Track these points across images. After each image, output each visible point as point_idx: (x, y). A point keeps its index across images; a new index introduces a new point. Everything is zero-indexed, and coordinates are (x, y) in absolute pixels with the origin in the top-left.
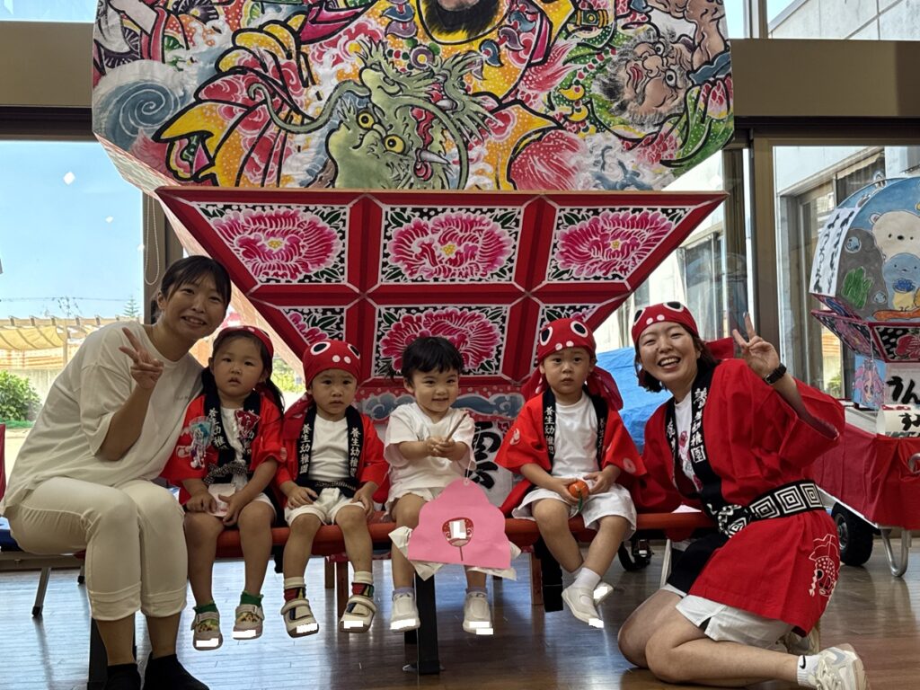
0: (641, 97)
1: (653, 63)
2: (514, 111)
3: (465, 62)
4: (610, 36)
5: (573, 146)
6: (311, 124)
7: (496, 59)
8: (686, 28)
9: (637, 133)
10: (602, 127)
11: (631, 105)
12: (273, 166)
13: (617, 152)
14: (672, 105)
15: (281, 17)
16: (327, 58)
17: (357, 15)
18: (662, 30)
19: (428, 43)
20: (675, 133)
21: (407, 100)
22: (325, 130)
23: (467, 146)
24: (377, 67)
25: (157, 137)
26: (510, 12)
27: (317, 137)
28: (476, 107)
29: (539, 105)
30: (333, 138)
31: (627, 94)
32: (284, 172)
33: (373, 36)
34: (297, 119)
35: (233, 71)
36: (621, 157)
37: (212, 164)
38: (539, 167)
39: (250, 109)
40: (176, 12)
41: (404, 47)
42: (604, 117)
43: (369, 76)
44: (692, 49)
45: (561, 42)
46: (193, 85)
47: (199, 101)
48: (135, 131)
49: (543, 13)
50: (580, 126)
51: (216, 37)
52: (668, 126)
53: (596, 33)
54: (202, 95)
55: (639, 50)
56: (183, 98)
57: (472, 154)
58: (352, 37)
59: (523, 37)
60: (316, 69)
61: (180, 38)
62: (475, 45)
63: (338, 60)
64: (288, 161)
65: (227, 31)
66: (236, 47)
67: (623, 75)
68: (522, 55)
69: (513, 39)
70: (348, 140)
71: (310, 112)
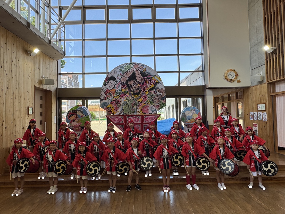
3: (137, 98)
5: (148, 107)
6: (121, 105)
8: (161, 94)
9: (156, 105)
11: (155, 102)
12: (117, 110)
13: (153, 107)
14: (159, 102)
15: (118, 95)
16: (123, 99)
17: (126, 94)
18: (158, 94)
19: (133, 96)
20: (160, 105)
21: (131, 102)
22: (123, 106)
23: (137, 107)
24: (128, 99)
25: (106, 107)
26: (142, 93)
27: (122, 107)
28: (138, 103)
30: (123, 107)
32: (118, 110)
33: (127, 96)
34: (120, 105)
35: (113, 100)
36: (154, 108)
37: (111, 110)
39: (115, 104)
40: (108, 95)
44: (161, 96)
45: (147, 96)
46: (109, 102)
47: (110, 104)
48: (104, 107)
49: (145, 93)
51: (112, 97)
52: (159, 104)
53: (151, 95)
54: (110, 103)
55: (156, 96)
56: (109, 103)
57: (138, 108)
58: (125, 96)
59: (143, 95)
60: (122, 100)
61: (108, 98)
62: (138, 97)
63: (124, 99)
64: (119, 109)
65: (113, 97)
66: (114, 98)
67: (154, 99)
68: (143, 97)
69: (142, 96)
70: (125, 107)
71: (121, 104)
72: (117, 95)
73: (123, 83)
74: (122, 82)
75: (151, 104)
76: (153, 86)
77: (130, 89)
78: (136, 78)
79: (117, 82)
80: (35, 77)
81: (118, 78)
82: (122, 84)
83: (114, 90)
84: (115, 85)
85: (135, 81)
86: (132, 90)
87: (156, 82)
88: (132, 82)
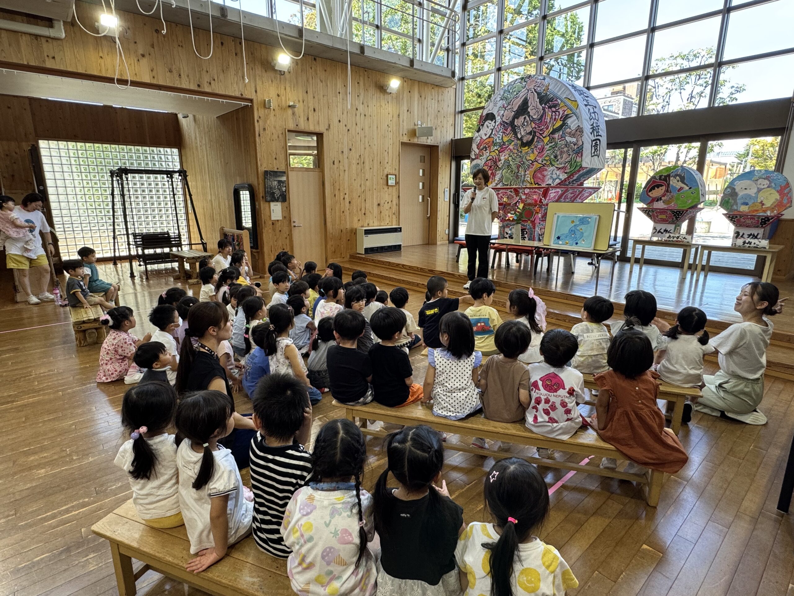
0: (562, 158)
1: (566, 149)
2: (535, 163)
3: (527, 153)
4: (556, 144)
5: (546, 170)
6: (500, 169)
7: (533, 152)
8: (574, 140)
9: (560, 166)
10: (553, 165)
11: (559, 160)
14: (568, 159)
15: (497, 148)
17: (509, 146)
19: (521, 150)
20: (568, 166)
21: (516, 163)
23: (526, 172)
24: (511, 156)
26: (536, 141)
27: (500, 171)
29: (540, 161)
30: (503, 171)
31: (559, 157)
32: (495, 179)
33: (511, 150)
34: (498, 168)
35: (489, 160)
36: (556, 172)
38: (539, 175)
39: (491, 167)
40: (481, 150)
41: (516, 151)
42: (553, 163)
43: (510, 158)
44: (575, 145)
46: (483, 163)
49: (543, 140)
50: (548, 166)
51: (487, 154)
52: (567, 164)
53: (553, 143)
54: (484, 165)
58: (508, 150)
59: (538, 146)
60: (501, 158)
61: (482, 155)
62: (529, 150)
63: (505, 155)
64: (496, 176)
65: (489, 153)
66: (490, 155)
67: (558, 153)
68: (538, 150)
70: (506, 172)
71: (500, 167)
72: (495, 148)
73: (506, 123)
74: (504, 122)
75: (551, 163)
76: (559, 123)
77: (515, 134)
78: (529, 110)
79: (497, 123)
80: (401, 126)
81: (498, 115)
82: (504, 126)
83: (491, 140)
84: (492, 130)
85: (527, 118)
86: (519, 136)
87: (566, 113)
88: (521, 119)
